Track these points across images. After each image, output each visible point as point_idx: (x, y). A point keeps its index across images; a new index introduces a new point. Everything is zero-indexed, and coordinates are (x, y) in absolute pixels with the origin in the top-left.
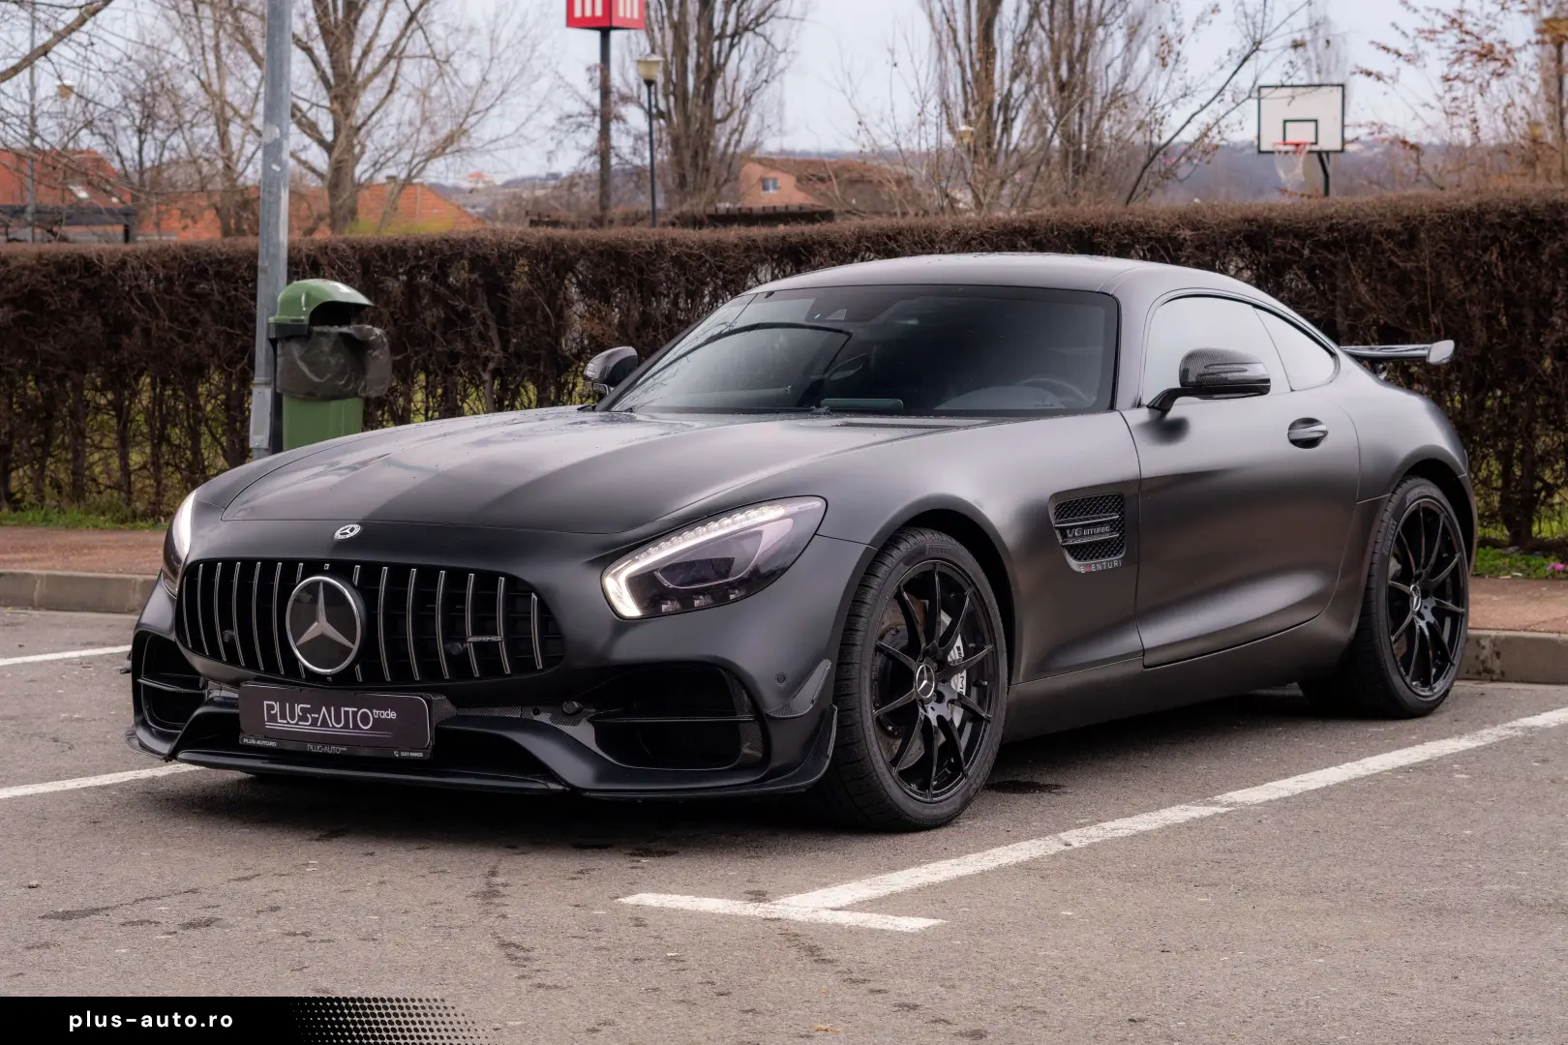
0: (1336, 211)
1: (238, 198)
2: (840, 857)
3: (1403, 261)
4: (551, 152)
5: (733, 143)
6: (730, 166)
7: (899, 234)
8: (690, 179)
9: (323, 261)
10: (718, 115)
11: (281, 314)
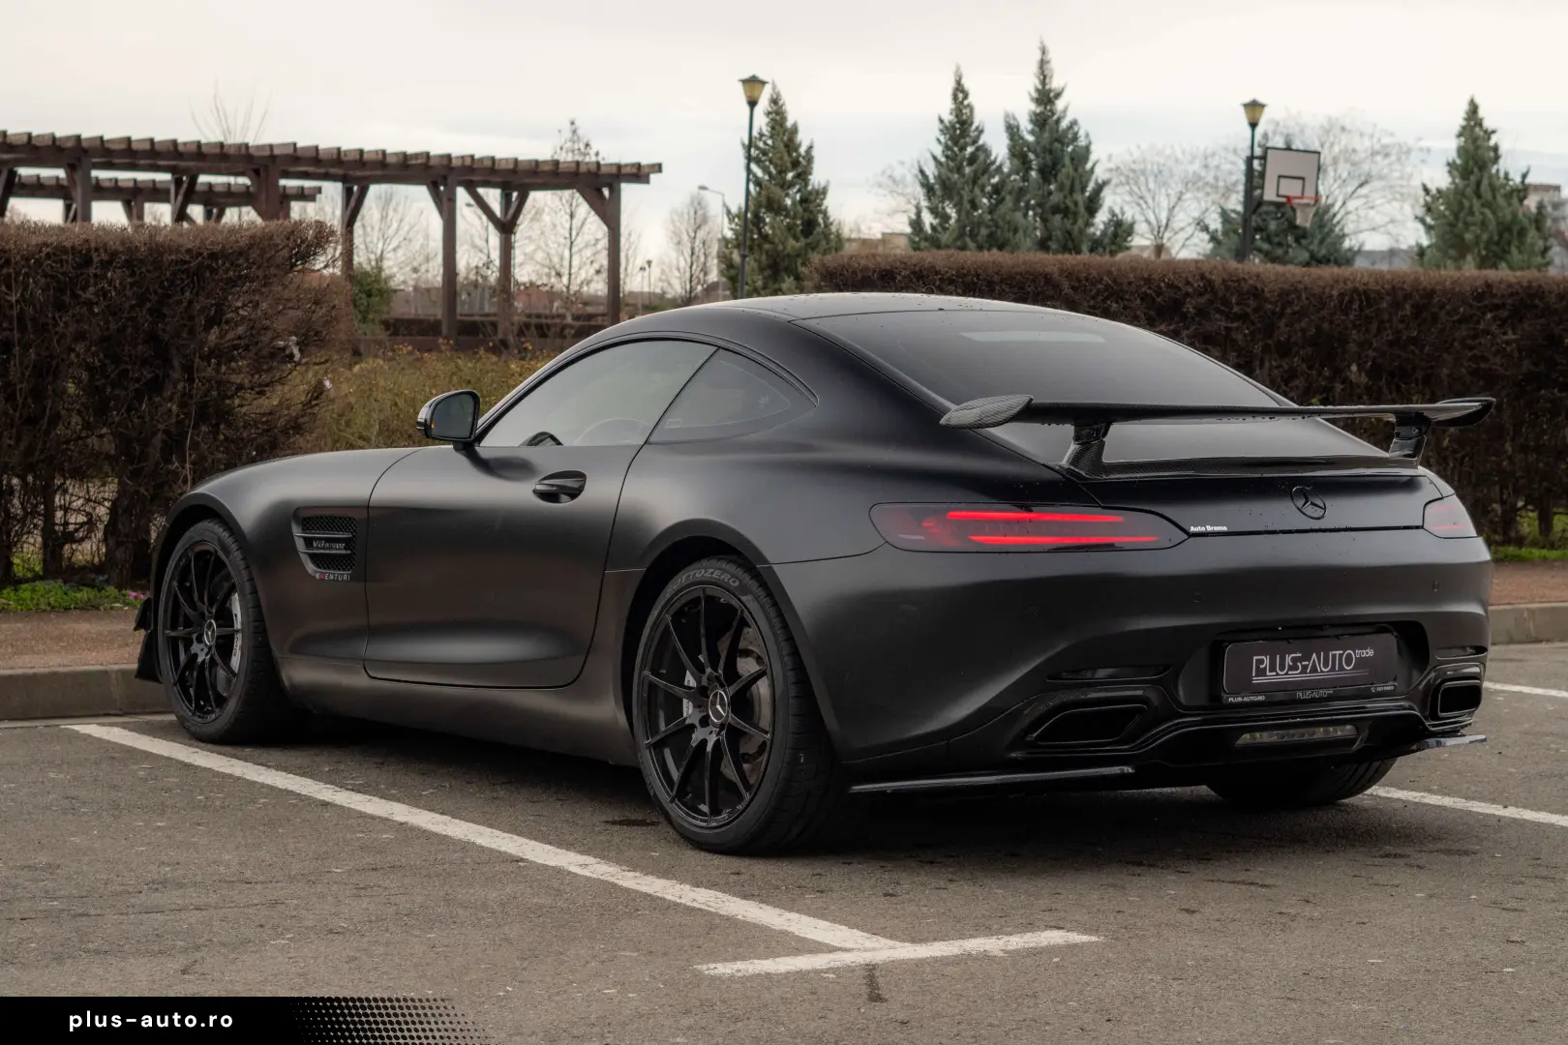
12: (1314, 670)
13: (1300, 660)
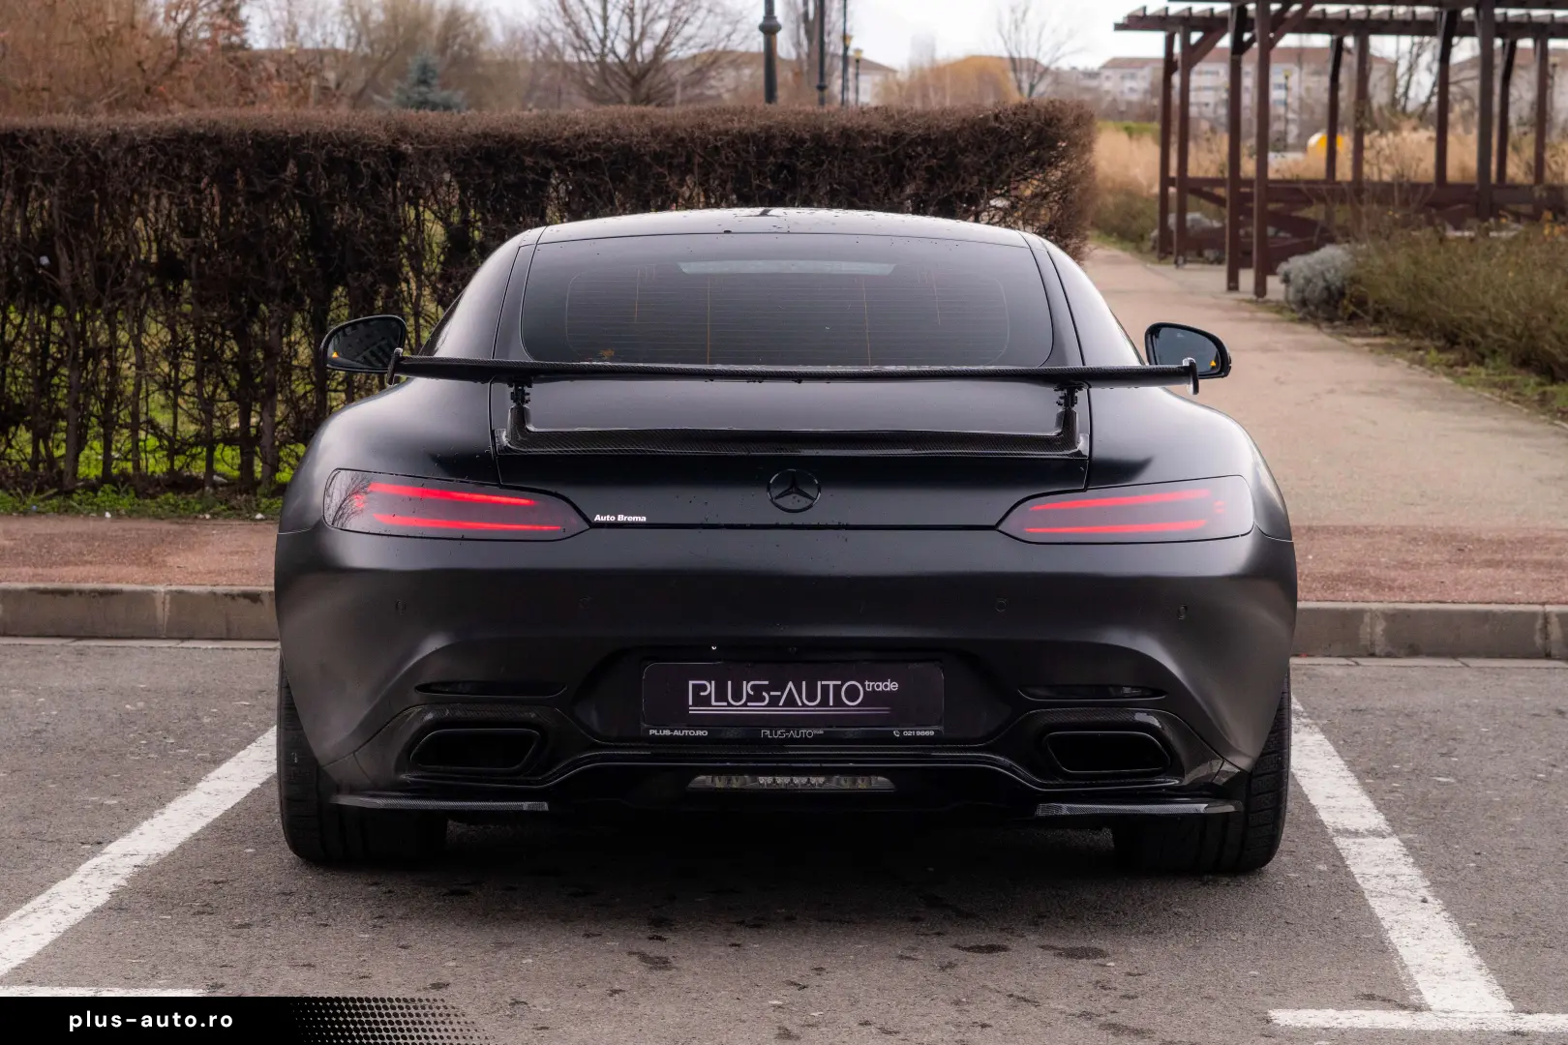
12: (791, 701)
13: (768, 689)
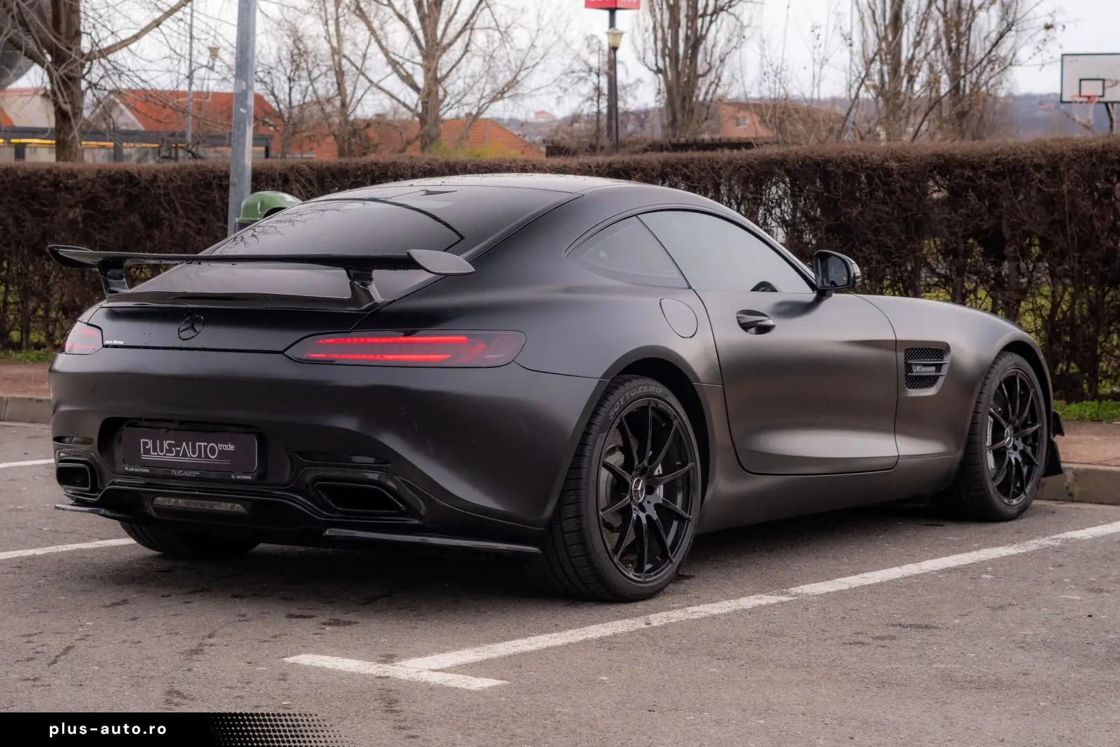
0: (1001, 150)
1: (350, 128)
2: (472, 628)
3: (1047, 187)
4: (559, 98)
5: (711, 92)
6: (709, 108)
7: (691, 163)
8: (679, 117)
9: (292, 177)
10: (700, 71)
11: (244, 216)
12: (185, 455)
13: (175, 446)
